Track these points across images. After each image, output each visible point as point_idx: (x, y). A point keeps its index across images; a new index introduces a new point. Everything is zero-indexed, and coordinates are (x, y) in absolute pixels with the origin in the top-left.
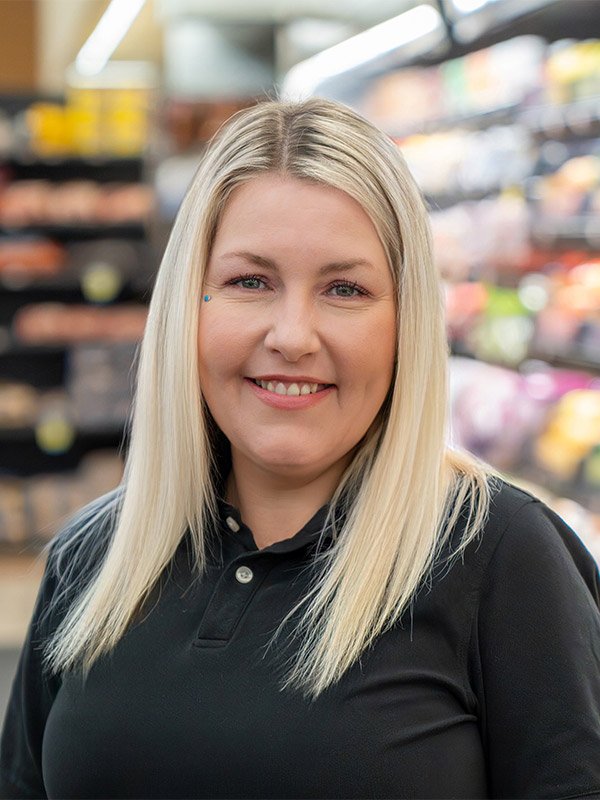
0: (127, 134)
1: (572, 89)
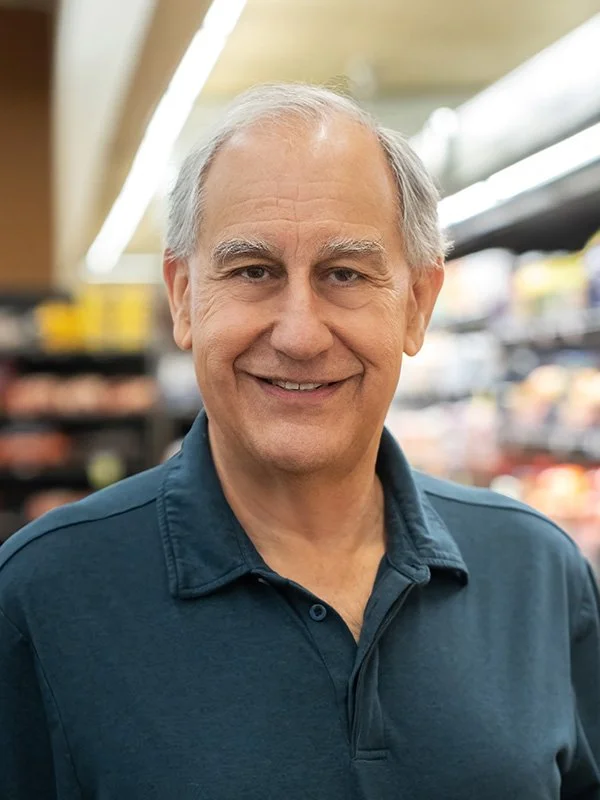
0: (130, 331)
1: (538, 304)
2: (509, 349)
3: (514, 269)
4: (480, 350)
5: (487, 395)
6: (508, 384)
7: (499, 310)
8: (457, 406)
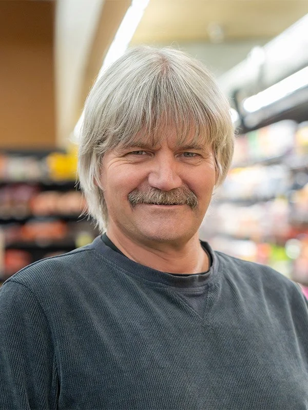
2: (294, 172)
3: (296, 131)
4: (279, 173)
5: (283, 197)
6: (294, 191)
7: (289, 152)
8: (267, 203)
